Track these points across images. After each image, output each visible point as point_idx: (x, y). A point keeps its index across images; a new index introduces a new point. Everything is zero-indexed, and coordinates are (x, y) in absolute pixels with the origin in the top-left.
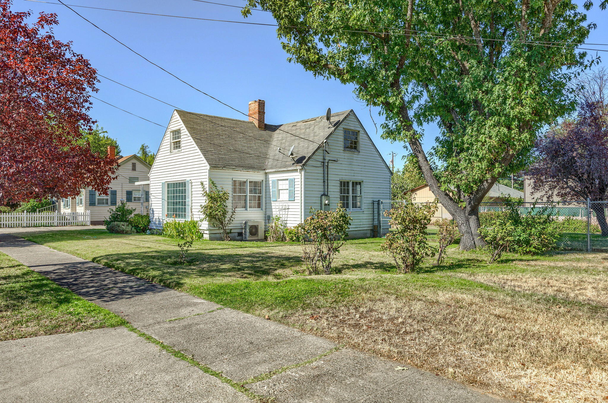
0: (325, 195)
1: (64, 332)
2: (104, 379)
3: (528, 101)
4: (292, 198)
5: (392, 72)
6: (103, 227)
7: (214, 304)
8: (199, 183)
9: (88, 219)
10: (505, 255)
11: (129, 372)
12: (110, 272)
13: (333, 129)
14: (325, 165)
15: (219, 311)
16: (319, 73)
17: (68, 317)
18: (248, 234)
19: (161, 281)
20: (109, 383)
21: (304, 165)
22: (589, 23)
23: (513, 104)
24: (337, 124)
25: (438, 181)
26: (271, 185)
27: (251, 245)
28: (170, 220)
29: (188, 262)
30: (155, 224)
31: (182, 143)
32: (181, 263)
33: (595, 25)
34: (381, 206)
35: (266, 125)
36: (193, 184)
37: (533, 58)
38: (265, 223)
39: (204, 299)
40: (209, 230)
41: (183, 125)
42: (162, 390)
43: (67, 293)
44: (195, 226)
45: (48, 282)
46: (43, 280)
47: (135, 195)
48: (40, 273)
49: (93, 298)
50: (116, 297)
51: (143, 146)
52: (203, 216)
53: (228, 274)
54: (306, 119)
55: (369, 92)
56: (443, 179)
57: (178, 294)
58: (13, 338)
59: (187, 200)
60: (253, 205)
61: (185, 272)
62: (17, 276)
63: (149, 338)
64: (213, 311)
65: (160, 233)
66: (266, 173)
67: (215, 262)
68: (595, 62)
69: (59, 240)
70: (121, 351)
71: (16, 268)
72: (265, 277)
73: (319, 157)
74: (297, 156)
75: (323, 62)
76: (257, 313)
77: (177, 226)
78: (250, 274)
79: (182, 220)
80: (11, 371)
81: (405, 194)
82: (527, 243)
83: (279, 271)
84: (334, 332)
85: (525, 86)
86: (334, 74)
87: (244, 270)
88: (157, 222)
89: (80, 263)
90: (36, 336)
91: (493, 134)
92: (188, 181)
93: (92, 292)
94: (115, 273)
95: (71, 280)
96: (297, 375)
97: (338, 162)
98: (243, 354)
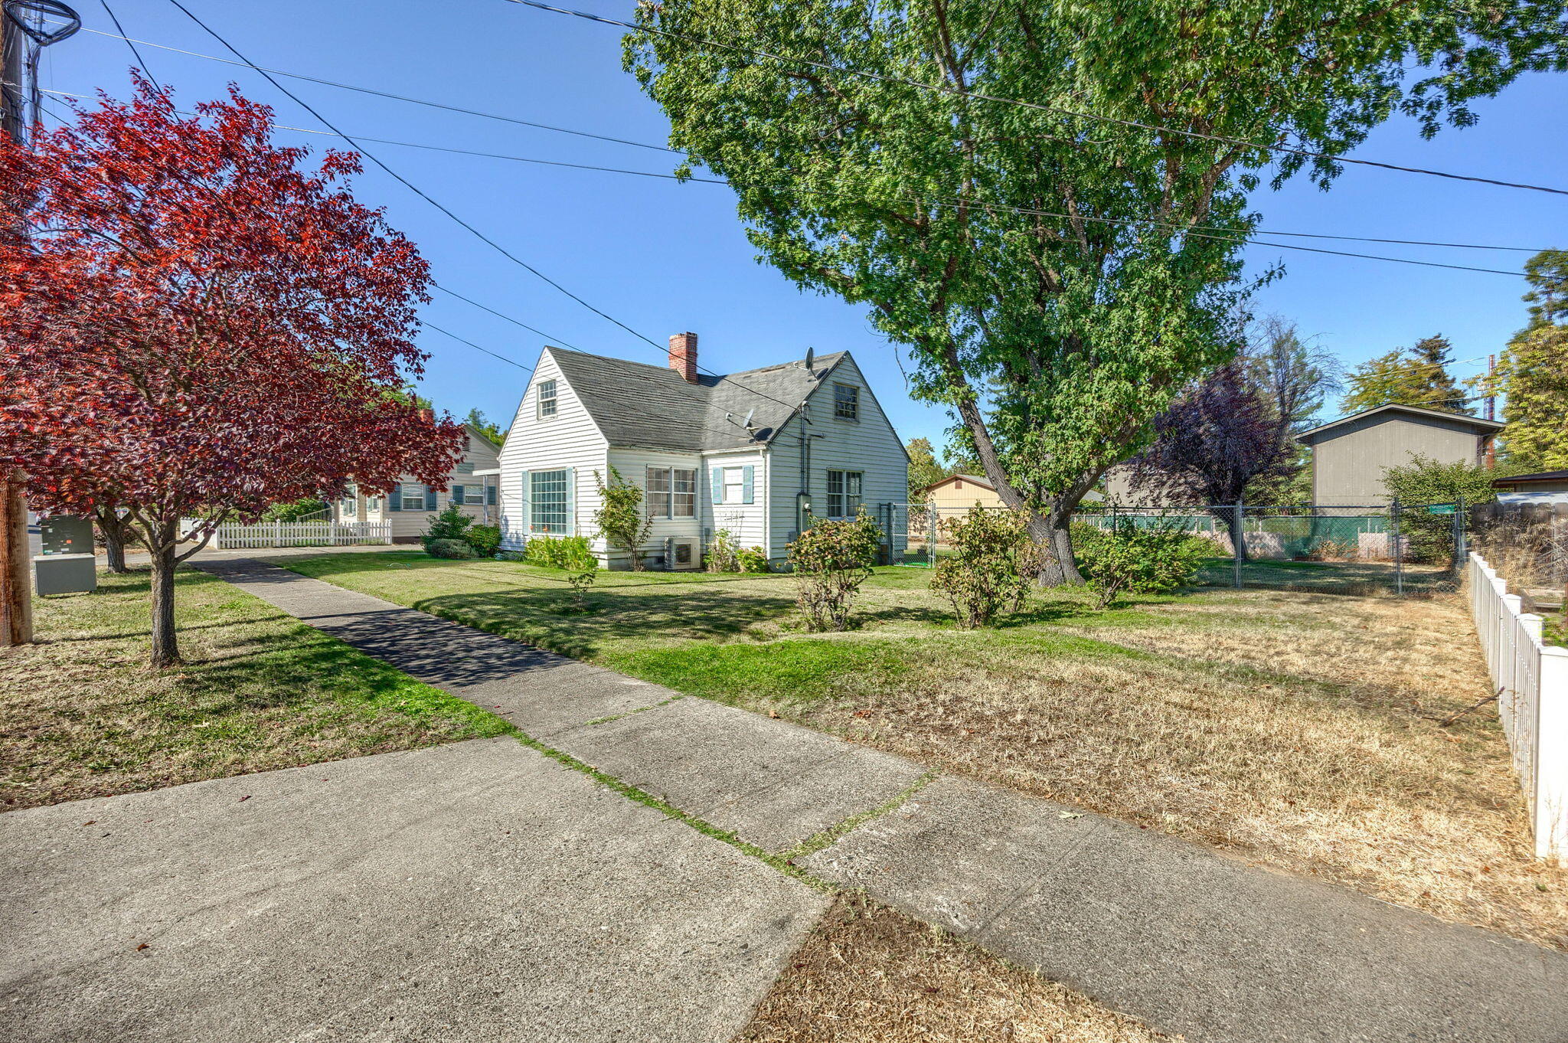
0: (804, 493)
1: (397, 749)
2: (505, 852)
3: (1171, 337)
4: (749, 501)
5: (935, 284)
6: (419, 548)
7: (662, 689)
8: (592, 473)
9: (388, 534)
10: (1122, 596)
11: (551, 834)
12: (451, 628)
13: (817, 382)
14: (804, 444)
15: (677, 702)
16: (806, 284)
17: (400, 718)
18: (674, 559)
19: (552, 645)
20: (517, 861)
21: (770, 443)
22: (1251, 212)
23: (1144, 341)
24: (824, 375)
25: (1006, 470)
26: (711, 477)
27: (685, 579)
28: (540, 536)
29: (587, 609)
30: (510, 542)
31: (559, 403)
32: (576, 612)
33: (1259, 216)
34: (894, 513)
35: (699, 376)
36: (579, 474)
37: (1180, 264)
38: (702, 540)
39: (640, 679)
40: (608, 553)
41: (561, 373)
42: (631, 876)
43: (385, 669)
44: (583, 547)
45: (344, 648)
46: (332, 644)
47: (468, 493)
48: (324, 630)
49: (435, 678)
50: (478, 676)
51: (473, 411)
52: (598, 529)
53: (668, 631)
54: (767, 366)
55: (896, 318)
56: (1014, 468)
57: (591, 670)
58: (300, 763)
59: (568, 502)
60: (680, 510)
61: (591, 628)
62: (284, 637)
63: (566, 760)
64: (666, 703)
65: (520, 557)
66: (703, 457)
67: (635, 609)
68: (1276, 275)
69: (345, 570)
70: (520, 788)
71: (278, 622)
72: (735, 637)
73: (794, 429)
74: (759, 427)
75: (818, 265)
76: (752, 705)
77: (551, 546)
78: (708, 632)
79: (559, 537)
80: (309, 835)
81: (916, 493)
82: (1150, 573)
83: (756, 626)
84: (911, 742)
85: (1164, 311)
86: (835, 286)
87: (693, 624)
88: (514, 540)
89: (393, 612)
90: (344, 758)
91: (1107, 391)
92: (570, 470)
93: (429, 668)
94: (462, 630)
95: (385, 644)
96: (883, 835)
97: (827, 439)
98: (761, 792)
